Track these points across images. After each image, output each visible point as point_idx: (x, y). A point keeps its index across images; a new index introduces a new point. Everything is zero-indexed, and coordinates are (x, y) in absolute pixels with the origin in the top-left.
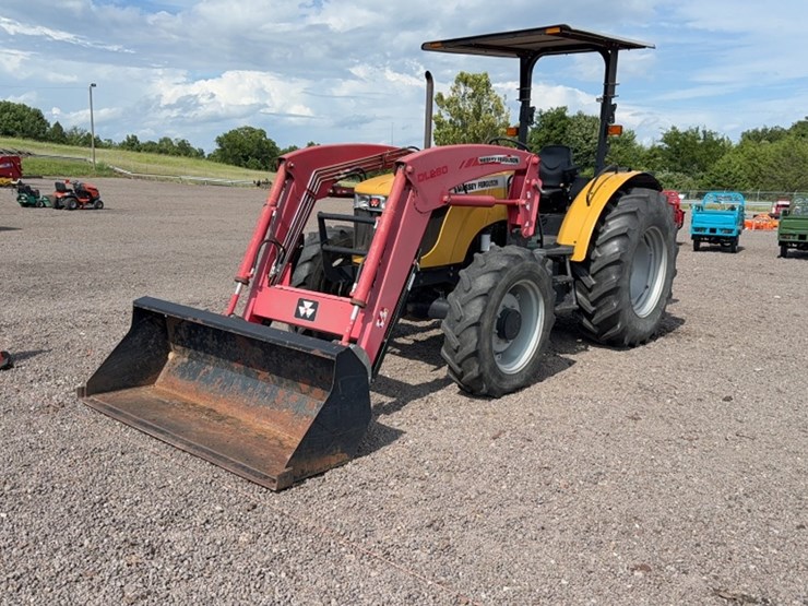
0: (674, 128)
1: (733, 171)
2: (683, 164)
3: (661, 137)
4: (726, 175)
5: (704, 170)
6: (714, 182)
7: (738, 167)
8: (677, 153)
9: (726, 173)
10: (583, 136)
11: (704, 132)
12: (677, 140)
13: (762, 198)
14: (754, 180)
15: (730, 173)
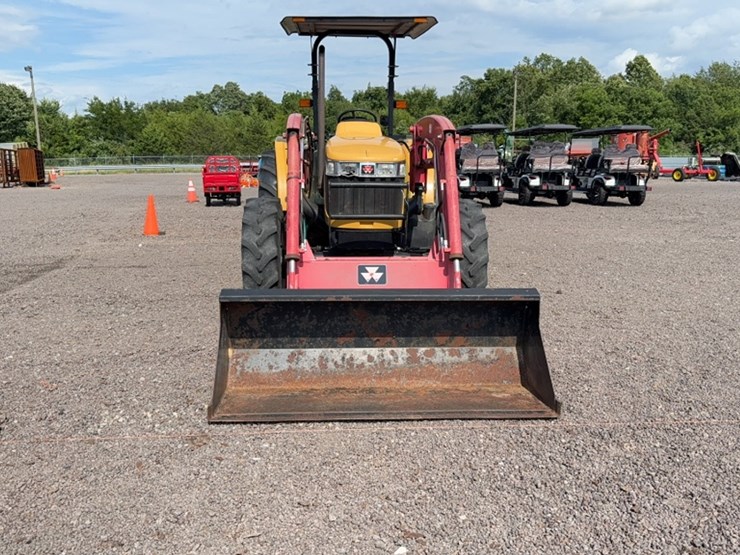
0: (96, 99)
1: (160, 138)
2: (113, 133)
3: (87, 107)
4: (154, 143)
5: (133, 138)
6: (144, 149)
7: (162, 134)
8: (105, 121)
9: (153, 140)
10: (8, 104)
11: (126, 103)
12: (103, 110)
13: (186, 161)
14: (177, 146)
15: (157, 140)
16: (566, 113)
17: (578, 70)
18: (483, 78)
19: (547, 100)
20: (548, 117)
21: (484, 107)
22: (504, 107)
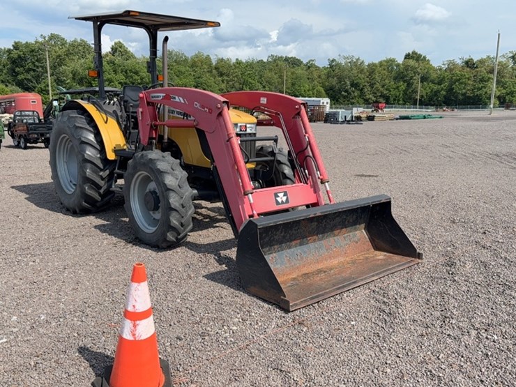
16: (82, 79)
17: (80, 48)
18: (12, 48)
19: (67, 69)
20: (69, 81)
21: (17, 69)
22: (34, 71)
